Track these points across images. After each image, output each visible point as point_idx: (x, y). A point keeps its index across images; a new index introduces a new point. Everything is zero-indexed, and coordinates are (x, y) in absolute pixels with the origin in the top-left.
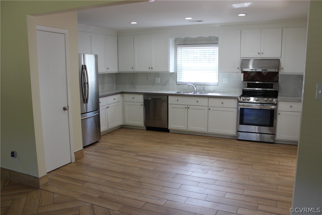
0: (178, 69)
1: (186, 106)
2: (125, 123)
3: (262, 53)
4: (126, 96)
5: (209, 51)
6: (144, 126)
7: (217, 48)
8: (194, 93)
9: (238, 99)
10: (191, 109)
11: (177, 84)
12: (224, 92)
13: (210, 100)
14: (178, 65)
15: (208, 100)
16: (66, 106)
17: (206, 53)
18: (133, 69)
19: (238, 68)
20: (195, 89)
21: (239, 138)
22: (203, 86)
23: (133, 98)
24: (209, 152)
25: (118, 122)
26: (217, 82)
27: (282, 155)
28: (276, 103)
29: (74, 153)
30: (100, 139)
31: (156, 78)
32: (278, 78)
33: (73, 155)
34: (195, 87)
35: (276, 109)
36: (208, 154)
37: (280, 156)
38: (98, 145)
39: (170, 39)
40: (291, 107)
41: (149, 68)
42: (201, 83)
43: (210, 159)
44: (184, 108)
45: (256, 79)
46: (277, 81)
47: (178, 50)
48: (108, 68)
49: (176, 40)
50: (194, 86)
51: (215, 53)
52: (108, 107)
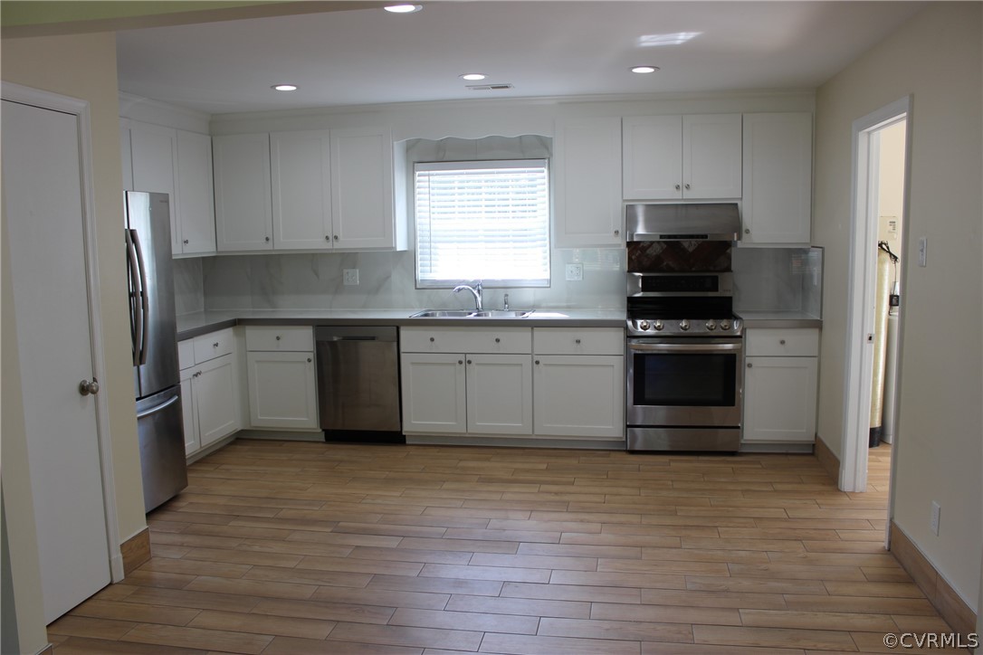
0: (419, 239)
1: (462, 357)
2: (253, 424)
3: (688, 187)
4: (251, 332)
5: (517, 180)
6: (320, 430)
7: (543, 172)
8: (478, 315)
9: (626, 328)
10: (477, 364)
11: (416, 289)
12: (568, 308)
13: (539, 333)
14: (418, 227)
15: (530, 334)
16: (89, 380)
17: (507, 187)
18: (270, 242)
19: (617, 232)
20: (479, 299)
21: (638, 447)
22: (502, 291)
23: (278, 338)
24: (566, 498)
25: (230, 424)
26: (547, 276)
27: (779, 487)
28: (739, 334)
29: (122, 546)
30: (187, 485)
31: (345, 271)
32: (729, 258)
33: (118, 556)
34: (477, 295)
35: (742, 350)
36: (565, 507)
37: (775, 491)
38: (182, 505)
39: (395, 143)
40: (783, 342)
41: (327, 238)
42: (497, 281)
43: (582, 521)
44: (454, 364)
45: (665, 263)
46: (728, 269)
47: (417, 178)
48: (186, 242)
49: (409, 148)
50: (475, 292)
51: (535, 186)
52: (199, 373)
